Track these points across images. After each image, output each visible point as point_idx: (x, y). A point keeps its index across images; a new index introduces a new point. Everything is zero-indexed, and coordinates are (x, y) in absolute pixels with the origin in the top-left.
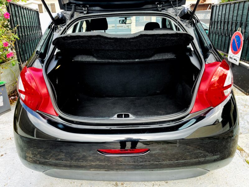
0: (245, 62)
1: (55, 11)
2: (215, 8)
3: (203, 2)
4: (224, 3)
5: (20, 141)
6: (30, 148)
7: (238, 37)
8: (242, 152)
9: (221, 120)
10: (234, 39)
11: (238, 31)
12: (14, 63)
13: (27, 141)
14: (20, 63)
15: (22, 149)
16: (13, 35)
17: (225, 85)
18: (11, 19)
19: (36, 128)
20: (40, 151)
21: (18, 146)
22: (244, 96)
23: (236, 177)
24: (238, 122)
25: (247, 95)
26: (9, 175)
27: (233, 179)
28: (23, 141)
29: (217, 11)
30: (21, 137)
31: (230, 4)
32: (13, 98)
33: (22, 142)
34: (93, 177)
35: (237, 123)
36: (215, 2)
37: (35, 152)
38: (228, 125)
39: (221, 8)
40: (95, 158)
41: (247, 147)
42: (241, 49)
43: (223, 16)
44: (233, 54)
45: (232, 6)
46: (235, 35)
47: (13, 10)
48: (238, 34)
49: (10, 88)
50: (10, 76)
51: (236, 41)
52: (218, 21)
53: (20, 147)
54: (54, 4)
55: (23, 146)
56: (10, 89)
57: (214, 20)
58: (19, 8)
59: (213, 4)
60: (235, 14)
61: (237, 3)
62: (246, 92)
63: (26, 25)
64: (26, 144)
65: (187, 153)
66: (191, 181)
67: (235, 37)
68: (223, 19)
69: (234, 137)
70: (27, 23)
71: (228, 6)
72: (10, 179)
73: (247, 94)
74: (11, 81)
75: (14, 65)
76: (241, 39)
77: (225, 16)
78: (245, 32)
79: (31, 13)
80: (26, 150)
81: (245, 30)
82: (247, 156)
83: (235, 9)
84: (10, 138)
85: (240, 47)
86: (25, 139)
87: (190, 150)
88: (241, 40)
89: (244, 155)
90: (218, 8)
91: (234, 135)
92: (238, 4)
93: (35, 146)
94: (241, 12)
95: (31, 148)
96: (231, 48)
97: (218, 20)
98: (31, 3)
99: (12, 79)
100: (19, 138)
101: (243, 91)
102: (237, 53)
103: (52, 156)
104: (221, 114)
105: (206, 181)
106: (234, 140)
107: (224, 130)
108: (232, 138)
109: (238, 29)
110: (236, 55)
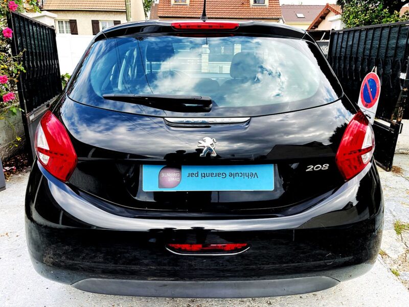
0: (383, 119)
1: (77, 32)
2: (336, 37)
3: (314, 29)
4: (350, 29)
5: (35, 235)
6: (50, 245)
7: (373, 82)
8: (384, 256)
9: (355, 203)
10: (366, 85)
11: (372, 72)
12: (14, 110)
13: (47, 234)
14: (24, 111)
15: (38, 246)
16: (16, 65)
17: (363, 147)
18: (13, 38)
19: (63, 210)
20: (66, 250)
21: (32, 243)
22: (382, 173)
23: (378, 295)
24: (382, 210)
25: (387, 171)
26: (7, 293)
27: (373, 297)
28: (41, 233)
29: (340, 40)
30: (39, 226)
31: (361, 31)
32: (7, 168)
33: (38, 235)
34: (156, 290)
35: (380, 209)
36: (335, 28)
37: (58, 252)
38: (367, 211)
39: (346, 36)
40: (153, 260)
41: (392, 250)
42: (377, 99)
43: (349, 49)
44: (365, 108)
45: (364, 34)
46: (367, 79)
47: (17, 24)
48: (373, 77)
49: (3, 152)
50: (4, 132)
51: (369, 87)
52: (341, 57)
53: (35, 244)
54: (76, 20)
55: (40, 242)
56: (3, 155)
57: (334, 55)
58: (26, 23)
59: (333, 30)
60: (368, 46)
61: (371, 29)
62: (386, 166)
63: (36, 50)
64: (45, 238)
65: (301, 255)
66: (308, 302)
67: (367, 80)
68: (348, 53)
69: (376, 232)
70: (37, 48)
71: (357, 34)
72: (9, 299)
73: (387, 169)
74: (6, 141)
75: (14, 114)
76: (377, 84)
77: (352, 48)
78: (384, 73)
79: (43, 32)
80: (45, 248)
81: (384, 70)
82: (392, 262)
83: (367, 39)
84: (7, 234)
85: (376, 97)
86: (43, 230)
87: (305, 250)
88: (377, 86)
89: (388, 262)
90: (341, 36)
91: (376, 228)
92: (372, 31)
93: (59, 240)
94: (377, 42)
95: (53, 244)
96: (361, 98)
97: (340, 54)
98: (44, 16)
99: (7, 138)
100: (35, 228)
101: (381, 165)
102: (371, 106)
103: (84, 258)
104: (355, 195)
105: (331, 301)
106: (376, 237)
107: (360, 218)
108: (374, 233)
109: (373, 70)
110: (370, 109)
